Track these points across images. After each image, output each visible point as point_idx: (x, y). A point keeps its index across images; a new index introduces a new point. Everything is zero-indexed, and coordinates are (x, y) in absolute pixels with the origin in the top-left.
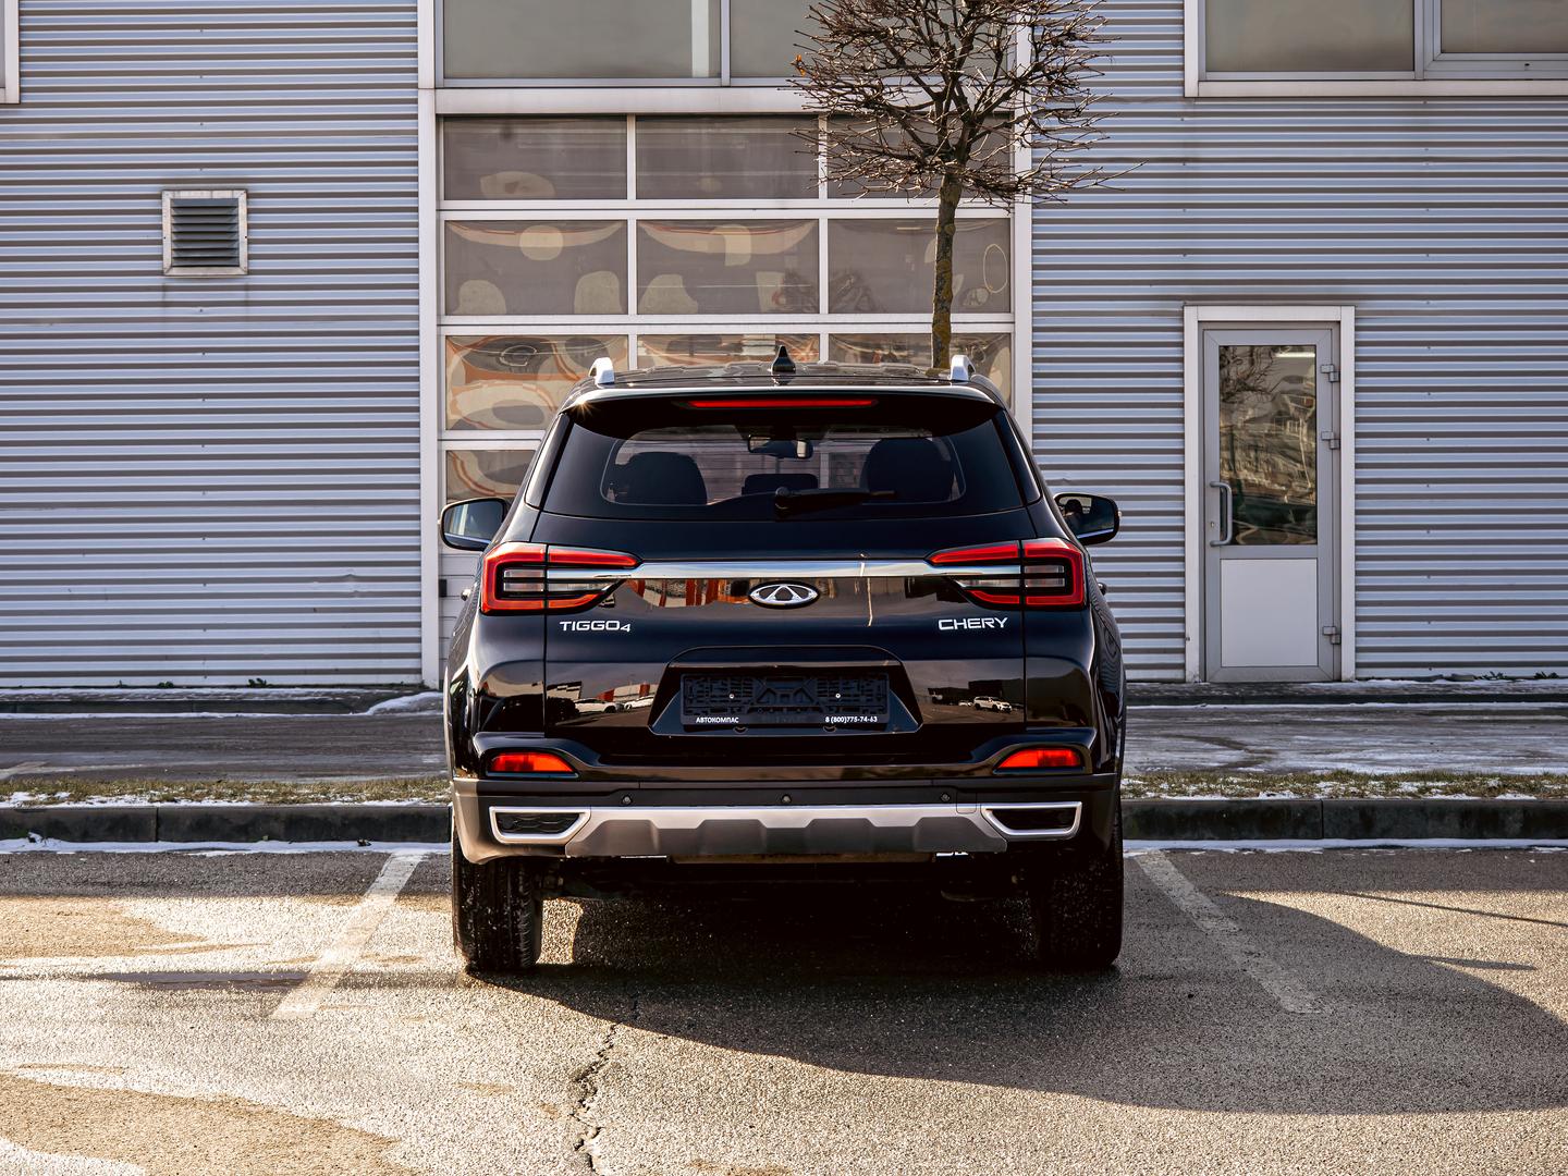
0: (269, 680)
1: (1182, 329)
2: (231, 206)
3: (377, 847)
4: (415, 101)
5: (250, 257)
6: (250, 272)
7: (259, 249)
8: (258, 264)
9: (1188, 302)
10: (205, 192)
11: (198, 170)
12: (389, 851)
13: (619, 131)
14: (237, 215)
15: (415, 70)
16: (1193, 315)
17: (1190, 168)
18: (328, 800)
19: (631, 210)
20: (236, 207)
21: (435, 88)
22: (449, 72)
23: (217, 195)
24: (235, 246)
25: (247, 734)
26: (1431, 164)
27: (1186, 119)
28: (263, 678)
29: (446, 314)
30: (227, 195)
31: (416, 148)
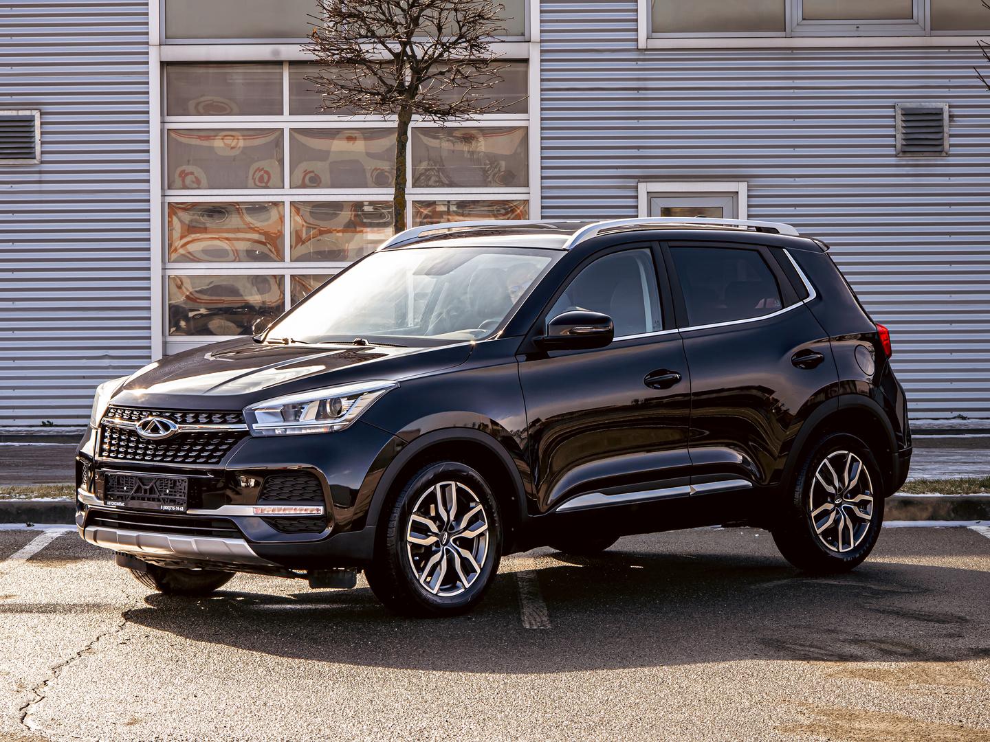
0: (55, 421)
1: (636, 197)
2: (31, 120)
3: (37, 527)
4: (147, 53)
5: (42, 153)
6: (42, 162)
7: (48, 147)
8: (47, 157)
9: (641, 180)
10: (14, 111)
11: (9, 97)
12: (44, 530)
13: (278, 71)
14: (34, 126)
15: (147, 33)
16: (644, 188)
17: (642, 94)
18: (11, 497)
19: (286, 122)
20: (34, 121)
21: (160, 45)
22: (169, 34)
23: (21, 113)
24: (33, 146)
25: (26, 456)
26: (796, 91)
27: (639, 63)
28: (51, 420)
29: (168, 189)
30: (28, 113)
31: (147, 83)
